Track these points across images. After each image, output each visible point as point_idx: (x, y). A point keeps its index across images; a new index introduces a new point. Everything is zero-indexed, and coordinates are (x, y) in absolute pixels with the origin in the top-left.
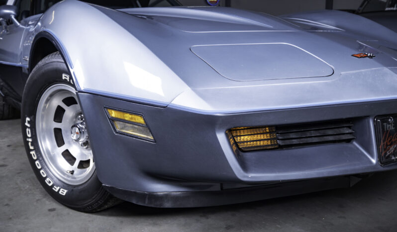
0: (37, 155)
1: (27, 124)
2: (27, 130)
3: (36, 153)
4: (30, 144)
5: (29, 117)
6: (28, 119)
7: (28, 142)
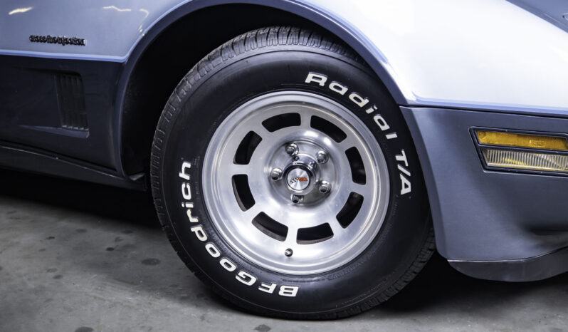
0: (207, 232)
1: (183, 175)
2: (183, 186)
3: (204, 228)
4: (189, 212)
5: (188, 161)
6: (186, 165)
7: (186, 209)
